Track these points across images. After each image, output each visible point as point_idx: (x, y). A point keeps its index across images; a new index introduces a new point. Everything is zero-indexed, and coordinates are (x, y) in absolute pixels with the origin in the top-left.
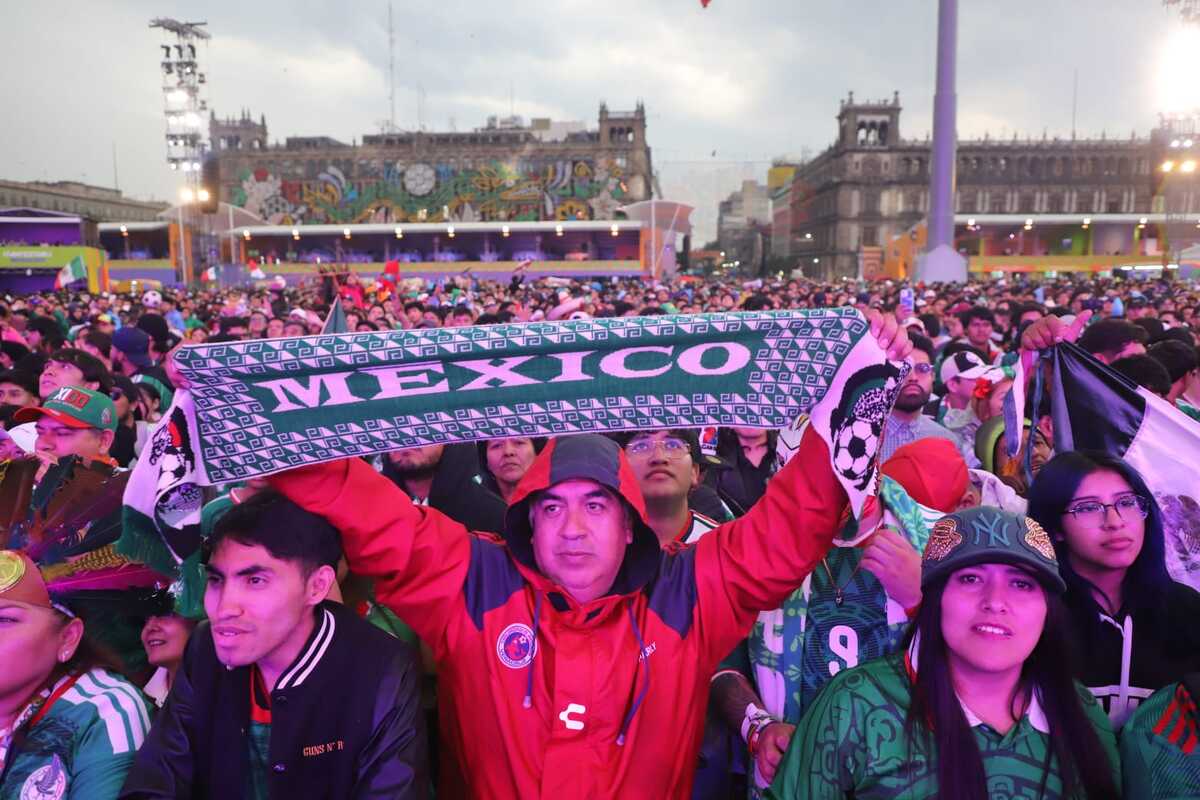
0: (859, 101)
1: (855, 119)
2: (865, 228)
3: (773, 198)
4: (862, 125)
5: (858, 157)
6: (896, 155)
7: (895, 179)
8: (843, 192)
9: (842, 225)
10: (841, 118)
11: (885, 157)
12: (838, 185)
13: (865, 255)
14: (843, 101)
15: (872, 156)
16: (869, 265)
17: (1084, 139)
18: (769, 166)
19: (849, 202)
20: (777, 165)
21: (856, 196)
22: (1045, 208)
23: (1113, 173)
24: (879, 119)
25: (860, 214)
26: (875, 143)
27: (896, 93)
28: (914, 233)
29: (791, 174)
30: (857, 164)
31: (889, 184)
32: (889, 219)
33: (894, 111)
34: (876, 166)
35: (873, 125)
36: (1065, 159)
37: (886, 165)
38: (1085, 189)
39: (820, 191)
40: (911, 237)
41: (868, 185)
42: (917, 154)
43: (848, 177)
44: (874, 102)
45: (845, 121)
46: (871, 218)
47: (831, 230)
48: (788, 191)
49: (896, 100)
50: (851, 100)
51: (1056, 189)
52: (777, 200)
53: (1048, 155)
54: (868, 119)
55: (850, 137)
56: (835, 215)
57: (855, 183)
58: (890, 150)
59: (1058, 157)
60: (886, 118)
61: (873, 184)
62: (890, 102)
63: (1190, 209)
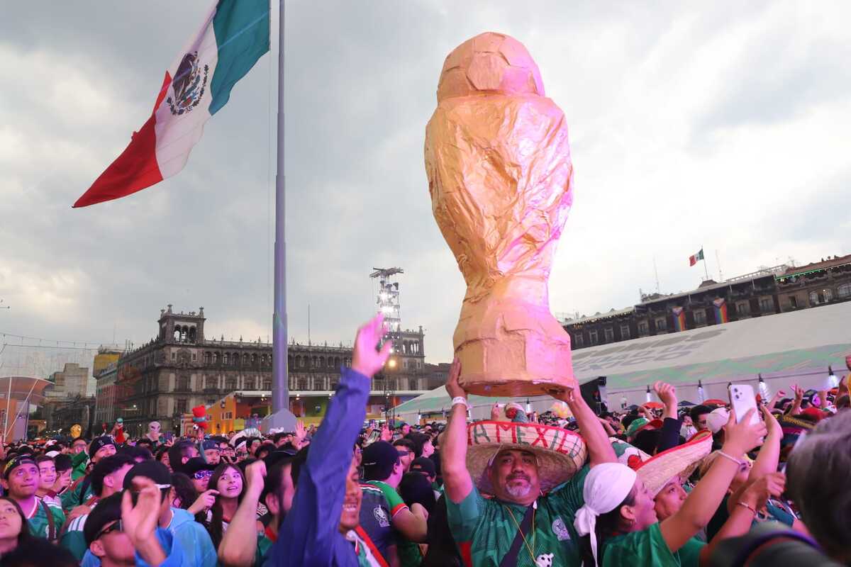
0: (175, 311)
1: (173, 323)
2: (179, 400)
3: (97, 378)
4: (178, 328)
5: (174, 350)
6: (201, 350)
7: (200, 366)
8: (163, 374)
9: (161, 398)
10: (161, 322)
11: (194, 351)
12: (159, 368)
13: (185, 420)
14: (163, 311)
15: (184, 349)
16: (188, 427)
17: (315, 345)
18: (95, 353)
19: (168, 381)
20: (102, 352)
21: (172, 376)
22: (296, 388)
23: (333, 366)
24: (190, 325)
25: (175, 390)
26: (186, 341)
27: (202, 309)
28: (223, 403)
29: (115, 359)
30: (174, 354)
31: (196, 369)
32: (196, 394)
33: (200, 320)
34: (186, 356)
35: (185, 328)
36: (306, 358)
37: (194, 355)
38: (318, 376)
39: (143, 373)
40: (221, 405)
41: (181, 369)
42: (215, 350)
43: (167, 363)
44: (186, 313)
45: (164, 325)
46: (183, 392)
47: (152, 402)
48: (114, 372)
49: (201, 313)
50: (170, 311)
51: (303, 376)
52: (100, 380)
53: (296, 354)
54: (182, 324)
55: (168, 336)
56: (157, 390)
57: (171, 368)
58: (197, 346)
59: (302, 355)
60: (195, 325)
61: (184, 369)
62: (197, 314)
63: (374, 388)
